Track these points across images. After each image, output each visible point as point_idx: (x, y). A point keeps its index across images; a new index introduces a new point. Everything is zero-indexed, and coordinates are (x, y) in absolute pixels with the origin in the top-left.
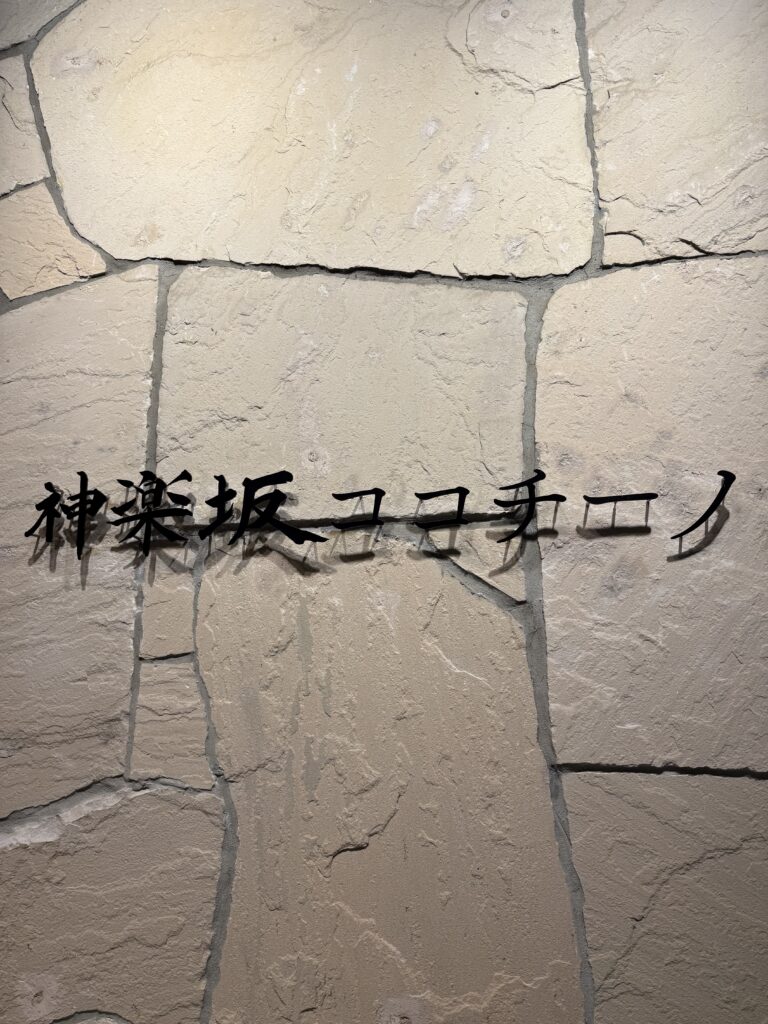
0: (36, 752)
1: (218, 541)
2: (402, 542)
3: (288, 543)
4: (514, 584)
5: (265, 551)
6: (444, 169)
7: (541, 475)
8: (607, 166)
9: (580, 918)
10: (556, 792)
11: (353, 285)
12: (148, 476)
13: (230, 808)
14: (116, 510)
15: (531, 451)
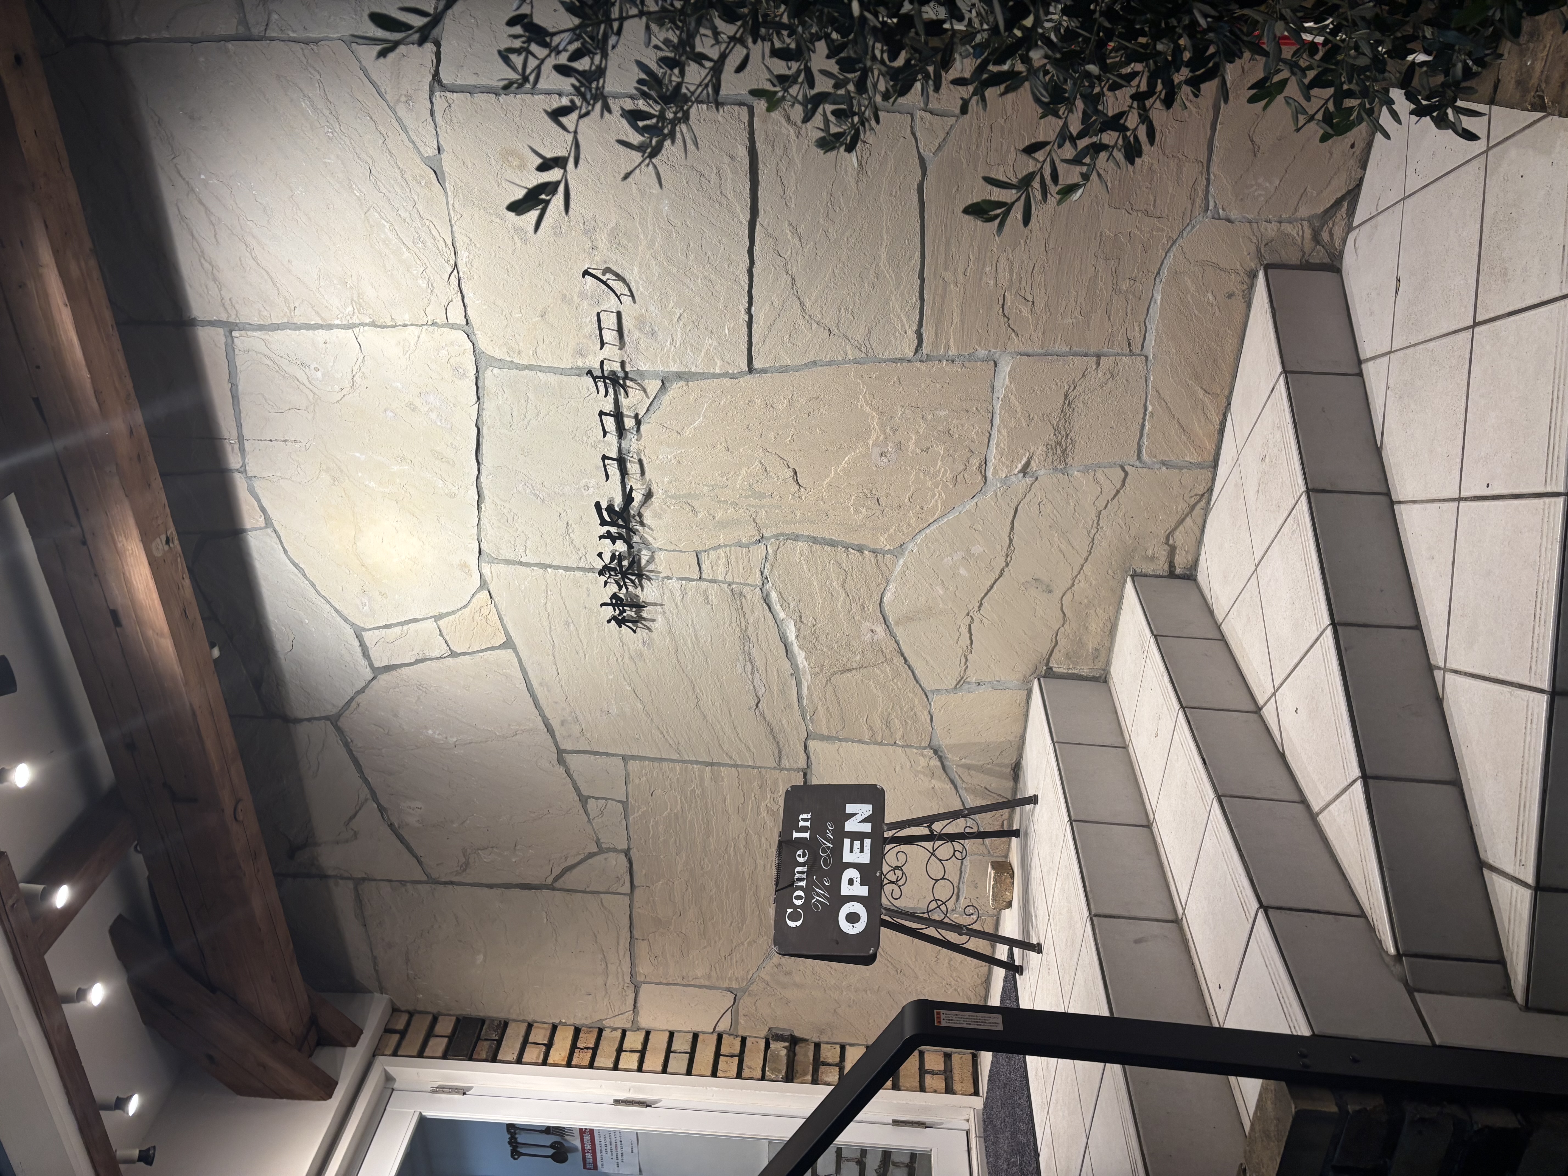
0: (750, 629)
1: (636, 539)
2: (632, 443)
3: (635, 504)
4: (653, 386)
5: (640, 515)
6: (415, 409)
7: (590, 372)
8: (407, 318)
9: (829, 363)
10: (764, 371)
11: (486, 461)
12: (601, 573)
13: (776, 537)
14: (620, 588)
15: (577, 372)
